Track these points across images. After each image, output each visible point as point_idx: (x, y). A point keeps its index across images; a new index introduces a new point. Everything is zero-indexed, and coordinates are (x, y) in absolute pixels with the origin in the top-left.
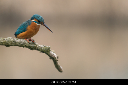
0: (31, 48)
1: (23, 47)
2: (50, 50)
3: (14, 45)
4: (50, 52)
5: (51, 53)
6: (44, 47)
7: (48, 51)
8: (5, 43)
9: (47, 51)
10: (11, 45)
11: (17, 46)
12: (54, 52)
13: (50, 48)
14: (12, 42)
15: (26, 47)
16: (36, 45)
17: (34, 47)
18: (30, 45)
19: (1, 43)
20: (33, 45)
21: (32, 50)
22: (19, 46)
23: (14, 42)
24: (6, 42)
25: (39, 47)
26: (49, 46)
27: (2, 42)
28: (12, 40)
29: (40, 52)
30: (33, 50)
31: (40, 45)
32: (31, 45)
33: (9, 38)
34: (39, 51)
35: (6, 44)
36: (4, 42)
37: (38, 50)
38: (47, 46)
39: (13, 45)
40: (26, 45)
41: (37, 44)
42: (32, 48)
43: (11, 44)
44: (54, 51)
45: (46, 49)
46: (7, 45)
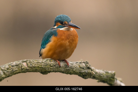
0: (84, 75)
1: (71, 74)
2: (115, 77)
3: (55, 72)
4: (114, 81)
5: (116, 83)
6: (105, 73)
7: (112, 79)
8: (41, 68)
9: (110, 80)
10: (49, 72)
11: (60, 72)
12: (121, 82)
13: (114, 74)
14: (52, 66)
15: (75, 73)
16: (92, 70)
17: (88, 73)
18: (81, 70)
19: (34, 69)
20: (86, 71)
21: (85, 78)
22: (63, 72)
23: (54, 66)
24: (42, 66)
25: (96, 73)
26: (113, 72)
27: (36, 66)
28: (52, 62)
29: (98, 82)
30: (87, 78)
31: (97, 71)
32: (83, 71)
33: (47, 60)
34: (97, 80)
35: (41, 70)
36: (38, 67)
37: (94, 77)
38: (110, 72)
39: (53, 71)
40: (74, 70)
41: (92, 68)
42: (86, 76)
43: (50, 70)
44: (120, 79)
45: (107, 76)
46: (43, 71)
